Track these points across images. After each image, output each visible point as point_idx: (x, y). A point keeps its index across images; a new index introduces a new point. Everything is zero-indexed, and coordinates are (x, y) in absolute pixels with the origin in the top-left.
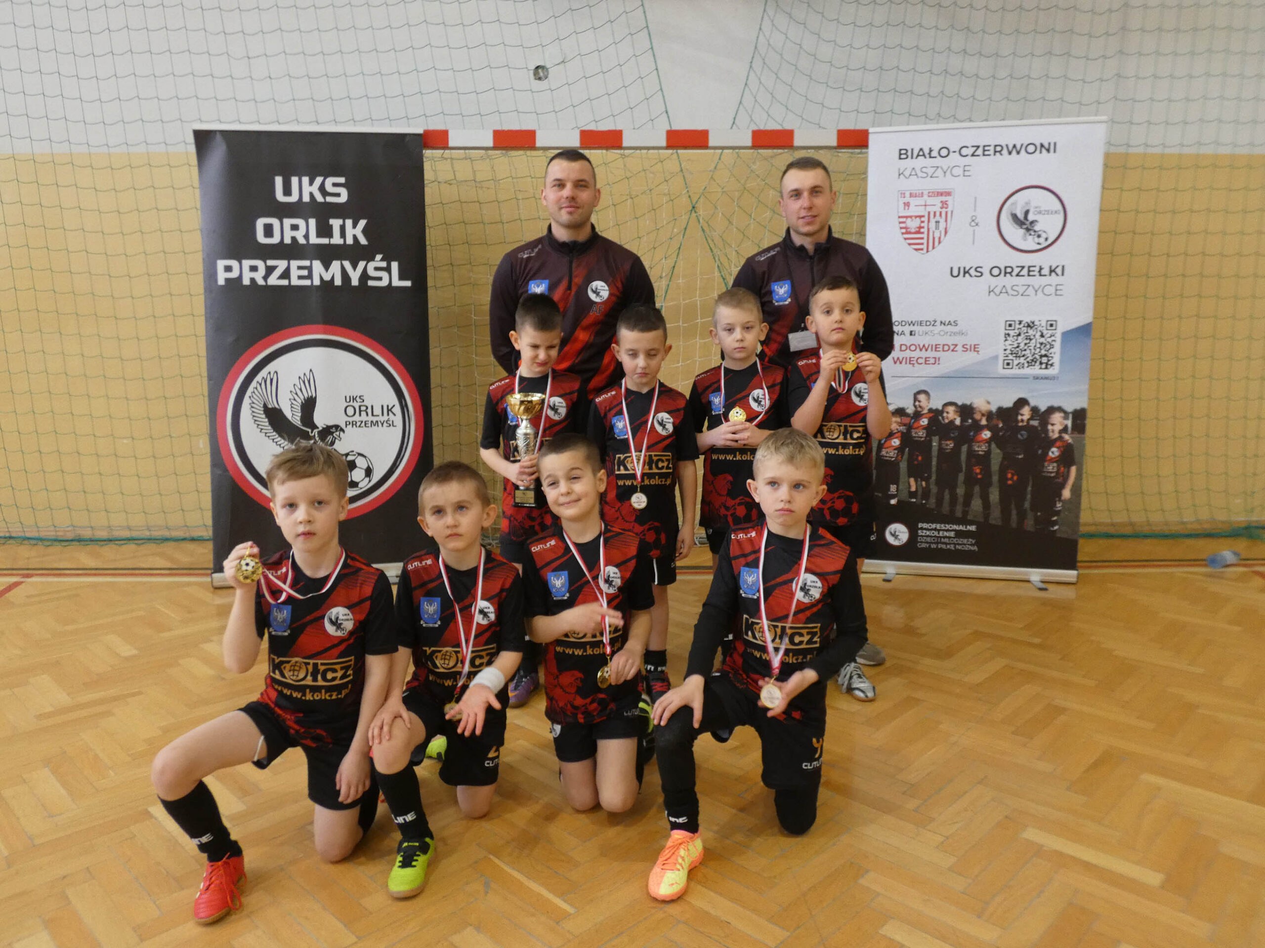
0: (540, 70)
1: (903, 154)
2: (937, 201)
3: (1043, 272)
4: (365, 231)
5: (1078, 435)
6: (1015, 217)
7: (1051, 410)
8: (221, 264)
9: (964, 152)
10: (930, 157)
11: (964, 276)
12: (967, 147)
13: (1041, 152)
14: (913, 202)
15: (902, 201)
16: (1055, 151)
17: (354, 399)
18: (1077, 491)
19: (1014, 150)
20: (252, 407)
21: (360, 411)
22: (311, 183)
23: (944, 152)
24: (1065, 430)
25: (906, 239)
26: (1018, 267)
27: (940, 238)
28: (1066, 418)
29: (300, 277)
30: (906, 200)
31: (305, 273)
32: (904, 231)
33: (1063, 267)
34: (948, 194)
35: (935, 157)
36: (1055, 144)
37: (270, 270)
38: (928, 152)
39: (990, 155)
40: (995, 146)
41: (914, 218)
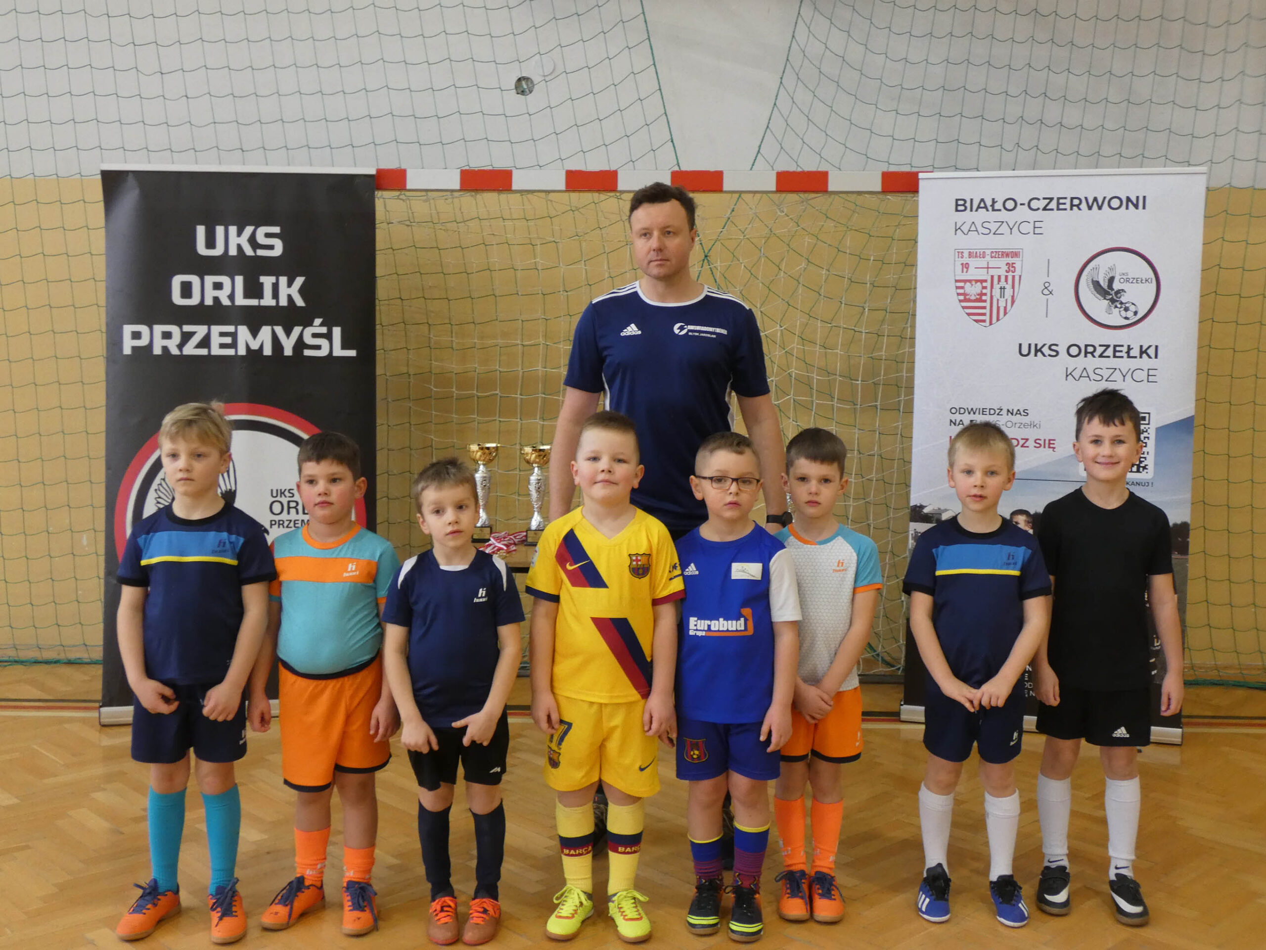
0: (524, 83)
1: (960, 205)
2: (1002, 263)
3: (1132, 353)
4: (301, 291)
6: (1096, 285)
8: (128, 329)
9: (1034, 204)
10: (994, 210)
11: (1036, 355)
12: (1038, 199)
13: (1127, 208)
14: (974, 263)
15: (959, 261)
16: (1144, 208)
17: (282, 493)
19: (1095, 204)
20: (158, 503)
21: (289, 508)
22: (239, 234)
23: (1010, 204)
25: (964, 308)
26: (1100, 346)
27: (1005, 308)
29: (222, 346)
30: (966, 260)
31: (228, 340)
32: (962, 298)
33: (1157, 347)
34: (1016, 254)
35: (1000, 210)
36: (1144, 197)
37: (186, 337)
38: (991, 204)
39: (1065, 209)
40: (1072, 199)
41: (973, 283)
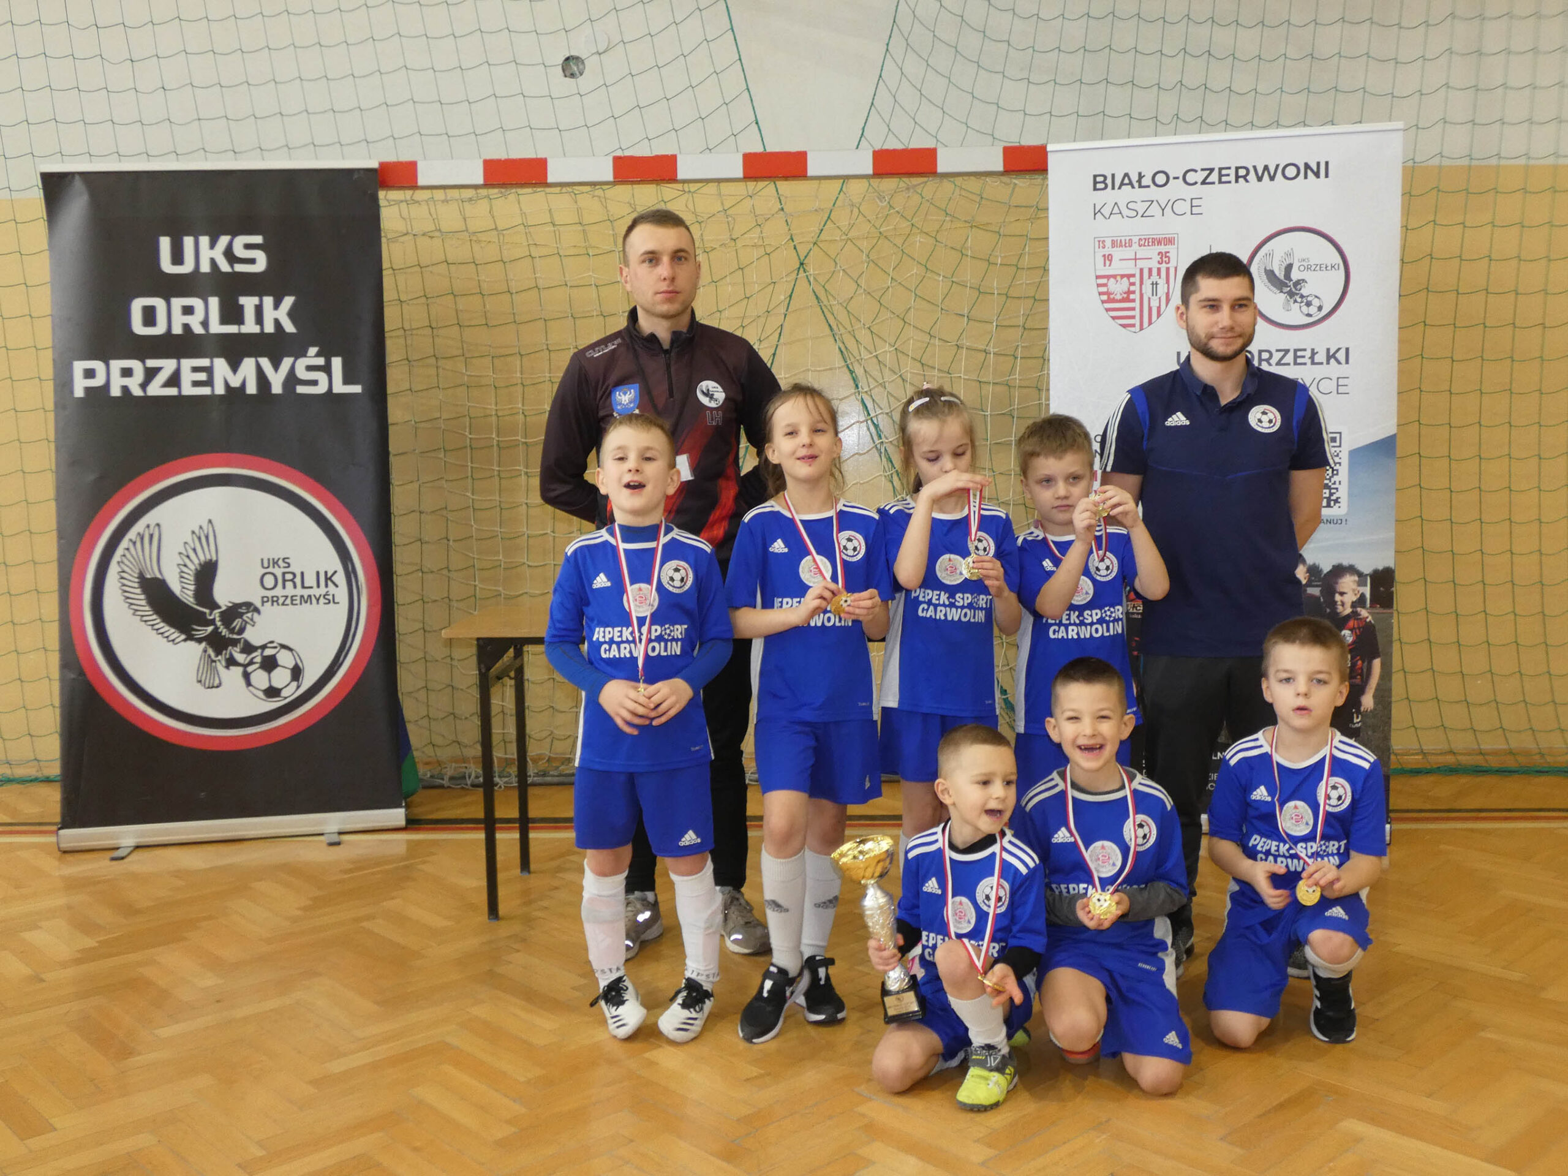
0: (573, 63)
1: (1099, 182)
2: (1153, 252)
3: (1317, 359)
4: (291, 314)
5: (1381, 610)
6: (1270, 275)
7: (1339, 571)
8: (79, 366)
9: (1190, 177)
10: (1140, 186)
12: (1196, 171)
13: (1306, 177)
14: (1118, 253)
15: (1101, 252)
16: (1327, 176)
17: (275, 563)
18: (1384, 697)
19: (1266, 173)
20: (122, 578)
21: (284, 581)
22: (212, 245)
23: (1161, 179)
24: (1361, 601)
25: (1107, 310)
26: (1278, 351)
27: (1159, 308)
28: (1362, 583)
29: (196, 384)
30: (1106, 251)
31: (202, 376)
32: (1105, 297)
33: (1347, 350)
34: (1170, 241)
35: (1148, 187)
36: (1327, 163)
37: (151, 374)
38: (1137, 178)
39: (1230, 182)
40: (1237, 169)
41: (1119, 278)
